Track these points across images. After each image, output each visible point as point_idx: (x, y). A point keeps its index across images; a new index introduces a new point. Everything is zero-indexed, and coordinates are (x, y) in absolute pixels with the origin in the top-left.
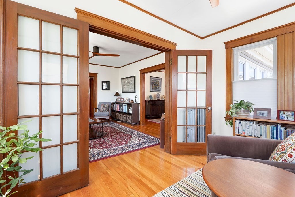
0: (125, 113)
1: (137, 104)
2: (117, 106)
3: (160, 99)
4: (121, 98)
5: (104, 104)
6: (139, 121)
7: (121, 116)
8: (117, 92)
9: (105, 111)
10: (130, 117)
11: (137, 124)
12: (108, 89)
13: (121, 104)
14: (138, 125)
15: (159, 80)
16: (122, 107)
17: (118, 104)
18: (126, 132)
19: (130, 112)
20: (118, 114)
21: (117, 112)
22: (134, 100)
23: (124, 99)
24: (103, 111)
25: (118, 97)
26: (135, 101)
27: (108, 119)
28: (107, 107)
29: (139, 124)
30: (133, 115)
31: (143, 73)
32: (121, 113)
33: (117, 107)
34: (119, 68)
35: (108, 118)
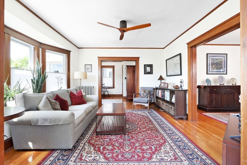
0: (167, 102)
1: (182, 90)
2: (160, 91)
3: (225, 84)
4: (165, 83)
5: (144, 90)
6: (187, 115)
7: (163, 104)
8: (161, 76)
9: (145, 97)
10: (173, 107)
11: (183, 118)
12: (151, 73)
13: (163, 89)
14: (185, 120)
15: (223, 58)
16: (165, 94)
17: (161, 89)
18: (161, 131)
19: (173, 100)
20: (161, 101)
21: (160, 99)
22: (179, 85)
23: (168, 84)
24: (143, 96)
25: (162, 81)
26: (181, 87)
27: (148, 107)
28: (147, 92)
29: (187, 119)
30: (177, 105)
31: (192, 47)
32: (164, 100)
33: (159, 94)
34: (164, 48)
35: (147, 105)
